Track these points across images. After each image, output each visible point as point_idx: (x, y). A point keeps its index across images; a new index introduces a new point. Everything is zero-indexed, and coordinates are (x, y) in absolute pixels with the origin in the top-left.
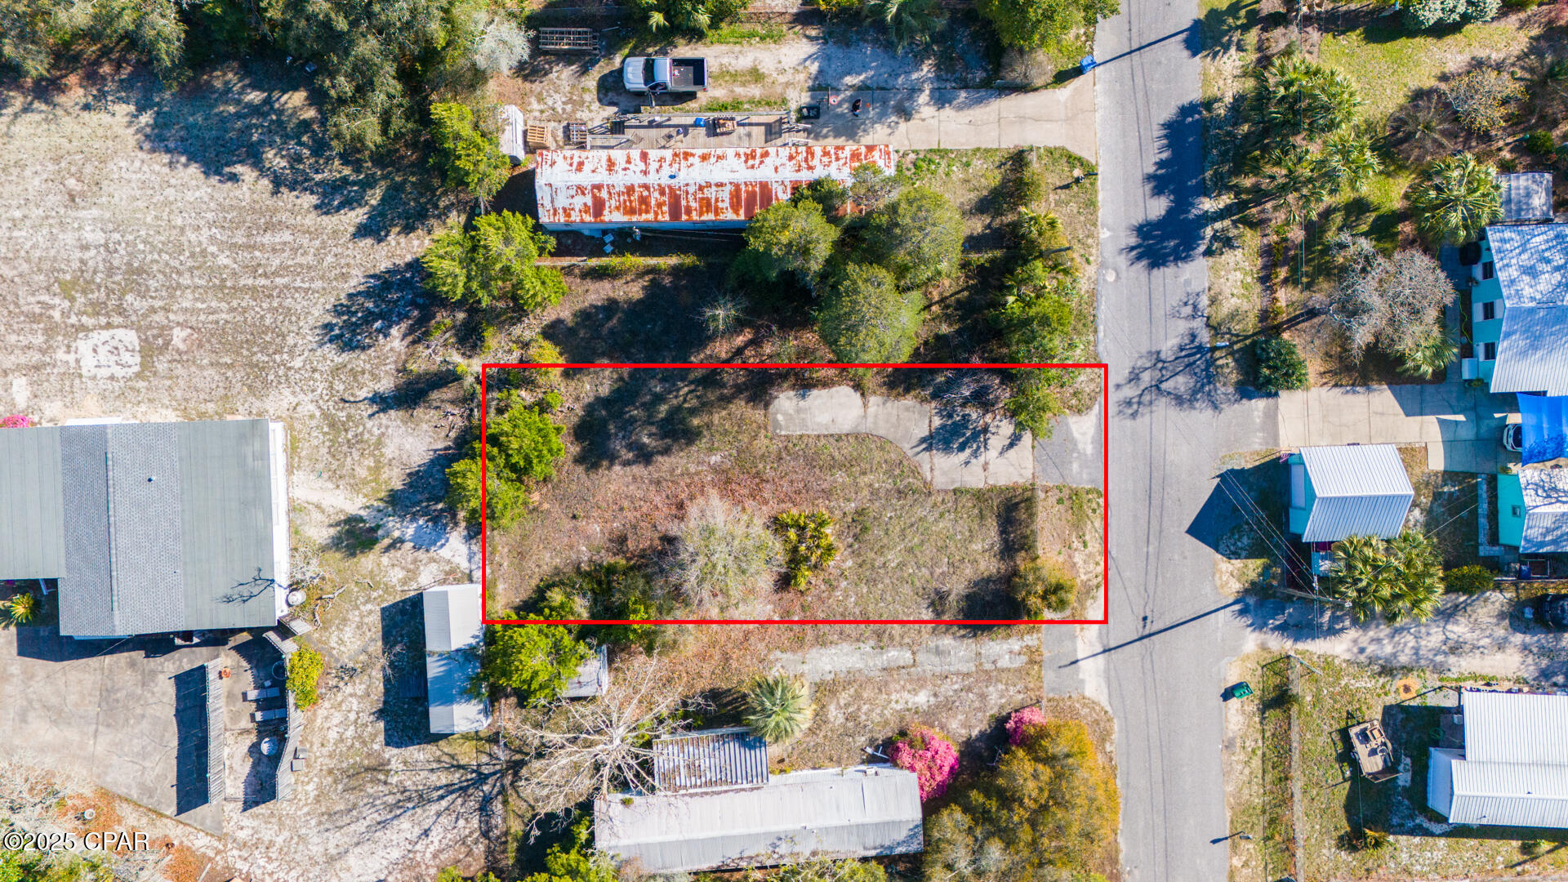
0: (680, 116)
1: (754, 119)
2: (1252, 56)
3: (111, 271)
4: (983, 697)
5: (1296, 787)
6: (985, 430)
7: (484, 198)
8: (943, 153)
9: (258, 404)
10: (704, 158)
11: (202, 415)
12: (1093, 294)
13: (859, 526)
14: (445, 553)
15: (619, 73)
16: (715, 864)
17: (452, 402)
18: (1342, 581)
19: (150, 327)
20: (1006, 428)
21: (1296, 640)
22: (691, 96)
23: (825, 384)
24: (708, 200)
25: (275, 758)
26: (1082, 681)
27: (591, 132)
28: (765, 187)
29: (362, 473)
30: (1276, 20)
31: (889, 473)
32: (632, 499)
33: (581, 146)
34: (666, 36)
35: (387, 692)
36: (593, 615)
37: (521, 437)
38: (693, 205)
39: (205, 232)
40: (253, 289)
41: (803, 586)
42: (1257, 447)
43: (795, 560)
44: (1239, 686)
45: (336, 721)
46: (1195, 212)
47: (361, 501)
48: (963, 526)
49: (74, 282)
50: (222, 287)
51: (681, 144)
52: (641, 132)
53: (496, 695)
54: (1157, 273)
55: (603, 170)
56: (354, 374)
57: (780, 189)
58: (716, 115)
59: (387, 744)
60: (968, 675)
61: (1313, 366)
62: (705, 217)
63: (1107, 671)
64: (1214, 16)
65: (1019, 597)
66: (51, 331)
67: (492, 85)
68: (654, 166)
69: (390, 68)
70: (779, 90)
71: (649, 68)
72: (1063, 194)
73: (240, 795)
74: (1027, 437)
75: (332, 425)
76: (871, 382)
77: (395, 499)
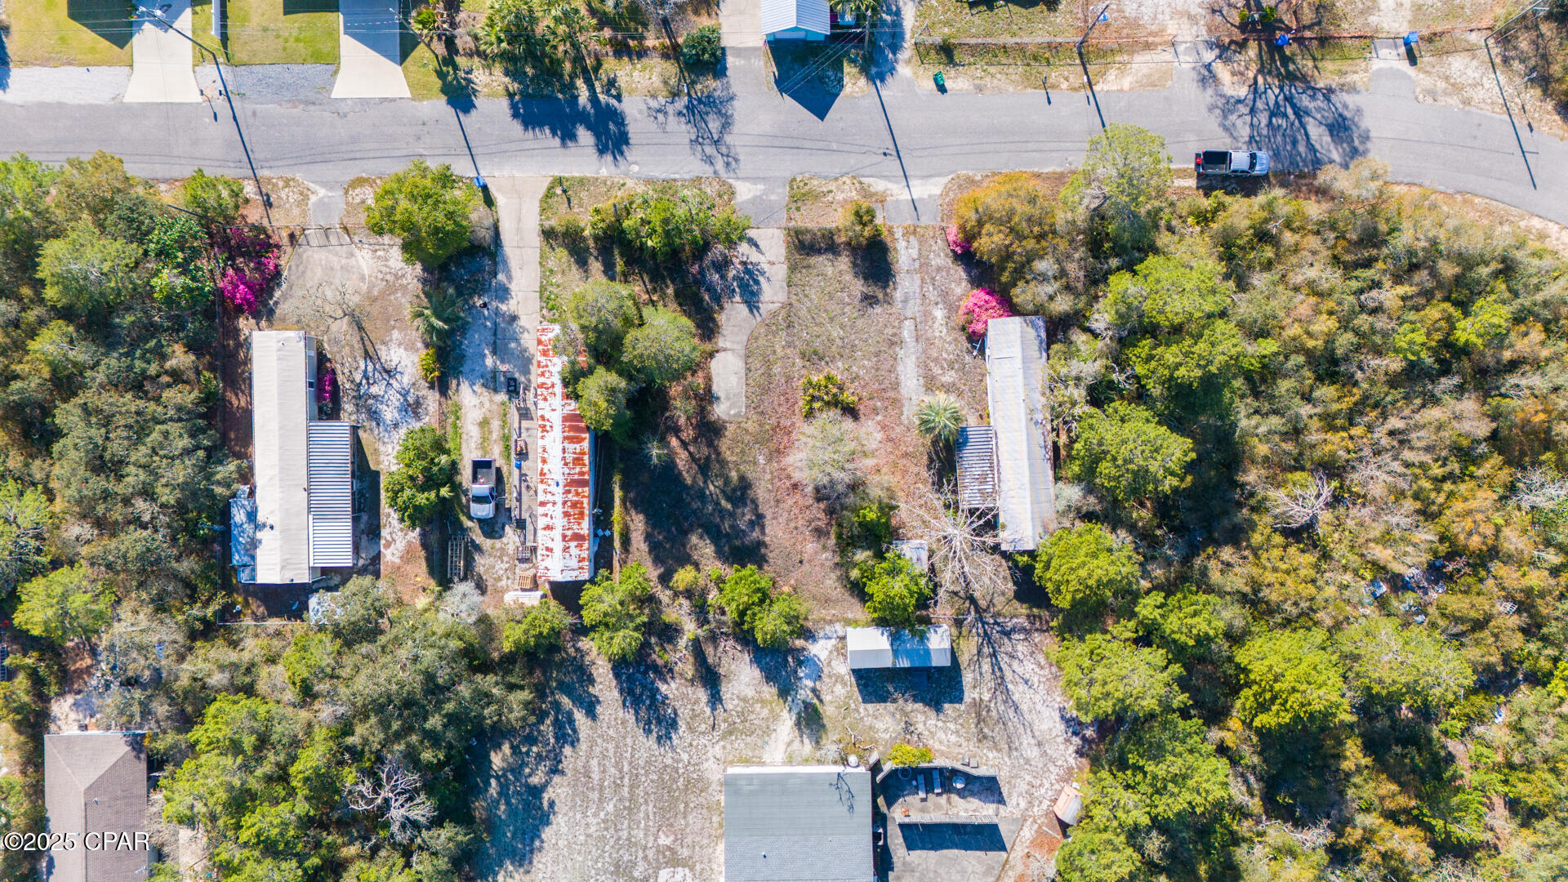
0: (512, 480)
1: (516, 425)
2: (476, 59)
4: (939, 269)
5: (1010, 41)
6: (744, 263)
7: (569, 620)
8: (543, 289)
9: (714, 786)
10: (544, 461)
11: (721, 826)
12: (649, 181)
13: (813, 357)
14: (823, 656)
15: (480, 521)
16: (1048, 466)
17: (716, 648)
18: (858, 8)
19: (657, 860)
20: (744, 248)
21: (903, 39)
22: (498, 470)
23: (709, 378)
24: (575, 459)
25: (969, 778)
26: (930, 196)
27: (524, 543)
28: (566, 419)
29: (765, 712)
30: (450, 43)
31: (775, 334)
32: (789, 520)
33: (534, 550)
34: (456, 488)
35: (923, 700)
36: (869, 549)
37: (740, 594)
38: (578, 470)
39: (591, 820)
40: (631, 787)
41: (856, 399)
42: (762, 63)
43: (835, 403)
44: (935, 80)
45: (943, 736)
46: (589, 106)
47: (785, 714)
48: (815, 281)
50: (630, 809)
51: (533, 478)
52: (524, 507)
53: (927, 621)
54: (632, 141)
55: (552, 533)
56: (694, 717)
57: (567, 408)
58: (513, 456)
59: (960, 700)
60: (923, 280)
61: (704, 22)
62: (587, 462)
63: (923, 177)
64: (446, 90)
65: (865, 242)
67: (491, 612)
68: (549, 497)
69: (479, 677)
70: (495, 407)
71: (479, 500)
72: (574, 202)
73: (994, 806)
74: (751, 233)
75: (731, 733)
76: (708, 347)
77: (785, 692)
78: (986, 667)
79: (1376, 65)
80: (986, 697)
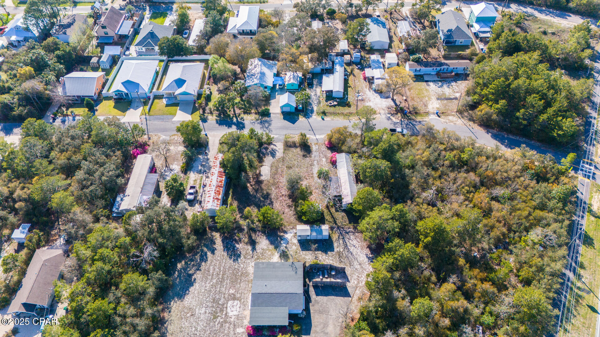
0: (200, 191)
2: (210, 115)
3: (213, 307)
5: (340, 112)
6: (272, 149)
10: (211, 182)
14: (289, 238)
17: (255, 235)
19: (228, 298)
20: (272, 146)
21: (314, 112)
23: (260, 171)
24: (220, 181)
25: (336, 269)
26: (320, 138)
28: (219, 172)
29: (270, 253)
31: (279, 162)
32: (280, 203)
35: (321, 250)
38: (220, 184)
39: (207, 285)
40: (223, 275)
42: (279, 116)
44: (322, 118)
46: (236, 122)
47: (276, 254)
48: (291, 153)
49: (214, 316)
50: (221, 282)
54: (246, 127)
55: (210, 197)
56: (246, 254)
57: (220, 170)
58: (202, 186)
59: (333, 251)
60: (319, 153)
61: (266, 108)
62: (223, 183)
63: (319, 135)
64: (201, 119)
65: (304, 144)
66: (225, 322)
68: (211, 189)
70: (199, 177)
71: (190, 194)
74: (274, 143)
75: (258, 259)
76: (260, 164)
77: (276, 247)
78: (341, 242)
79: (430, 117)
80: (342, 250)
